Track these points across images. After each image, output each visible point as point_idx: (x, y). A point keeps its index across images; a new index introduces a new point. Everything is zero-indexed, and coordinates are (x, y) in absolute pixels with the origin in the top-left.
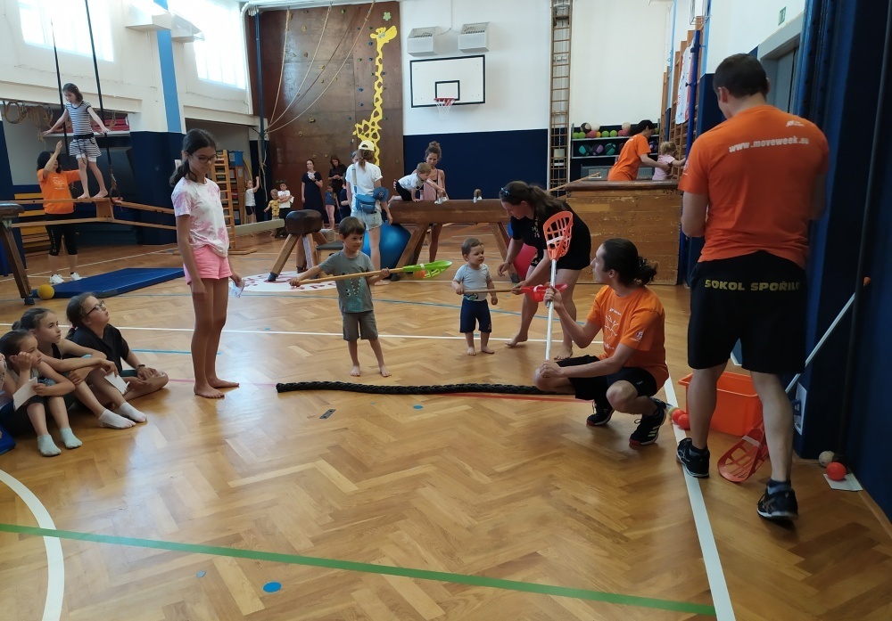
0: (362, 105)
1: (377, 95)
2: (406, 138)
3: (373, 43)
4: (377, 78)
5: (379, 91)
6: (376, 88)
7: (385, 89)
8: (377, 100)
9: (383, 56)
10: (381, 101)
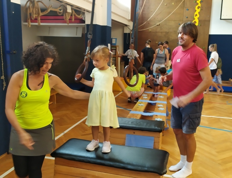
0: (187, 18)
1: (197, 13)
2: (210, 36)
4: (198, 4)
5: (198, 11)
6: (196, 9)
7: (201, 10)
8: (196, 15)
10: (198, 16)
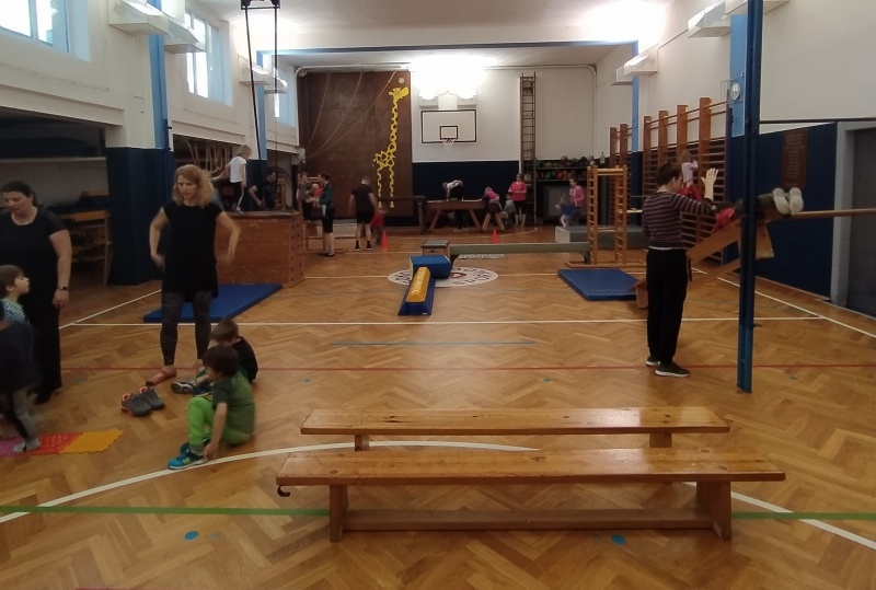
0: (380, 140)
1: (393, 134)
2: (414, 165)
3: (390, 99)
4: (393, 122)
5: (394, 131)
6: (392, 128)
7: (398, 130)
8: (393, 137)
9: (398, 107)
10: (395, 138)
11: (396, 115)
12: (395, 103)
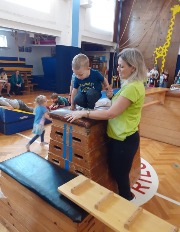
0: (161, 40)
3: (171, 12)
4: (170, 28)
5: (170, 34)
7: (173, 33)
8: (168, 38)
9: (175, 18)
11: (173, 23)
12: (174, 15)
